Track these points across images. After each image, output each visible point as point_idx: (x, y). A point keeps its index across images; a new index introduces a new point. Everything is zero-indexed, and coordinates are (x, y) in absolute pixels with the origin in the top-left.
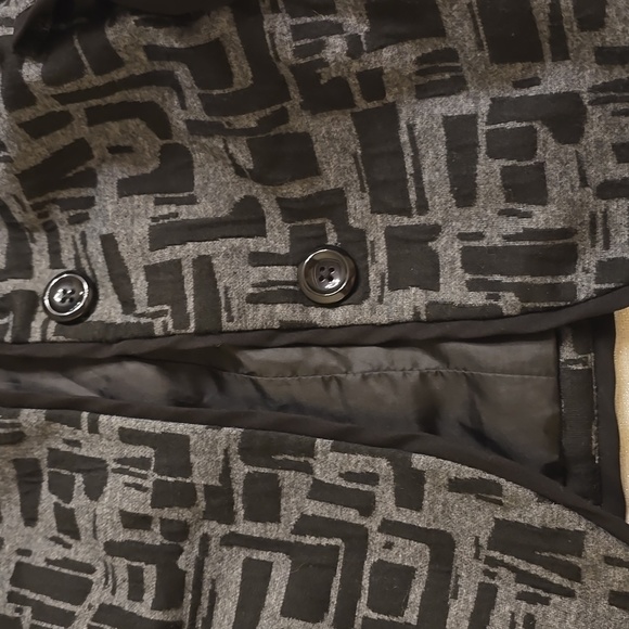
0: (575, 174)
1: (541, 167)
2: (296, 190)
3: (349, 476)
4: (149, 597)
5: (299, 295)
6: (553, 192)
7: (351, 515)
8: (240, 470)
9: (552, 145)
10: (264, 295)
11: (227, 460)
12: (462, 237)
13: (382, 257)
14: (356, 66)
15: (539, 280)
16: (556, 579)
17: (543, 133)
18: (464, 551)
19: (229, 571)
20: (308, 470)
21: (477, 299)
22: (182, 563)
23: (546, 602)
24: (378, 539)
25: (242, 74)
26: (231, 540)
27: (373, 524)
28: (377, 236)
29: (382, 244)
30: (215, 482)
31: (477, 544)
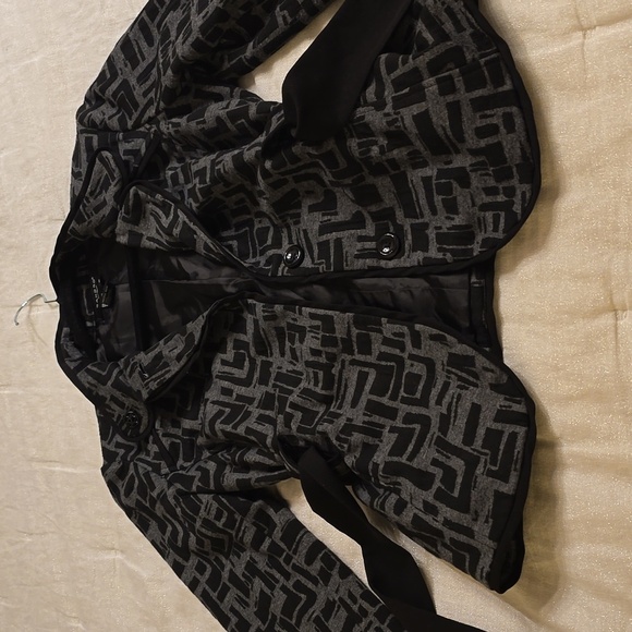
0: (469, 201)
1: (455, 198)
2: (374, 208)
3: (395, 334)
4: (320, 385)
5: (377, 254)
6: (460, 210)
7: (397, 352)
8: (355, 331)
9: (459, 188)
10: (362, 255)
11: (349, 327)
12: (436, 228)
13: (410, 237)
14: (384, 158)
15: (460, 247)
16: (471, 379)
17: (455, 185)
18: (439, 367)
19: (352, 375)
20: (381, 332)
21: (440, 256)
22: (333, 371)
23: (467, 389)
24: (408, 362)
25: (343, 163)
26: (353, 362)
27: (406, 356)
28: (407, 228)
29: (409, 231)
30: (345, 336)
31: (443, 364)
